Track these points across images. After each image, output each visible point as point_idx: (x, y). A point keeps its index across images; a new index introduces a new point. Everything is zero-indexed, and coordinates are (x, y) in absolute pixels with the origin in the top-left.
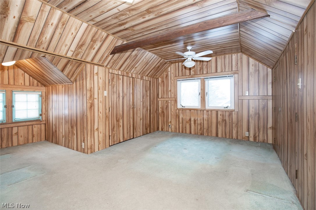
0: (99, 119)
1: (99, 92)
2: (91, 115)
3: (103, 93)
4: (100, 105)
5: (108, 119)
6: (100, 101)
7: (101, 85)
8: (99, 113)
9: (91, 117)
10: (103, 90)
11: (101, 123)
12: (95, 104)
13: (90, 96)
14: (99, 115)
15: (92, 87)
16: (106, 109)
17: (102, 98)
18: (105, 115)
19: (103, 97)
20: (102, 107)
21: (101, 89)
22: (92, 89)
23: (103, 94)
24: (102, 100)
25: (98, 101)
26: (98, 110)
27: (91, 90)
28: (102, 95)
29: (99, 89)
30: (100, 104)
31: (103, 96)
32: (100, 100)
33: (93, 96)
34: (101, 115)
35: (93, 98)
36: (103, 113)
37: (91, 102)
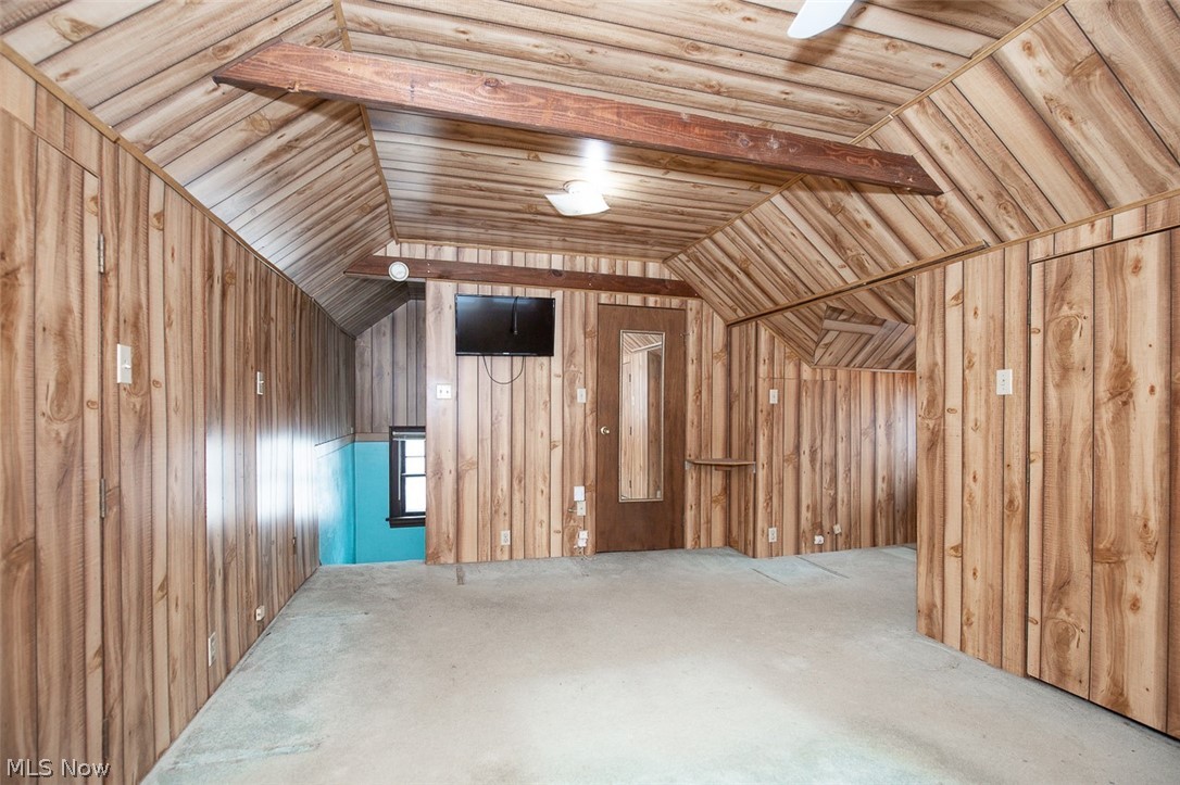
0: (966, 504)
1: (968, 378)
2: (933, 479)
3: (990, 383)
4: (975, 440)
5: (1018, 520)
6: (970, 424)
7: (977, 347)
8: (969, 480)
9: (932, 486)
10: (988, 365)
11: (974, 528)
12: (947, 433)
13: (928, 402)
14: (967, 490)
15: (936, 364)
16: (1006, 466)
17: (983, 410)
18: (999, 493)
19: (987, 401)
20: (981, 449)
21: (977, 366)
22: (939, 372)
23: (988, 386)
24: (982, 418)
25: (963, 422)
26: (963, 463)
27: (931, 378)
28: (984, 390)
29: (968, 365)
30: (970, 434)
31: (988, 395)
32: (971, 417)
33: (940, 399)
34: (977, 490)
35: (941, 408)
36: (991, 479)
37: (931, 426)
